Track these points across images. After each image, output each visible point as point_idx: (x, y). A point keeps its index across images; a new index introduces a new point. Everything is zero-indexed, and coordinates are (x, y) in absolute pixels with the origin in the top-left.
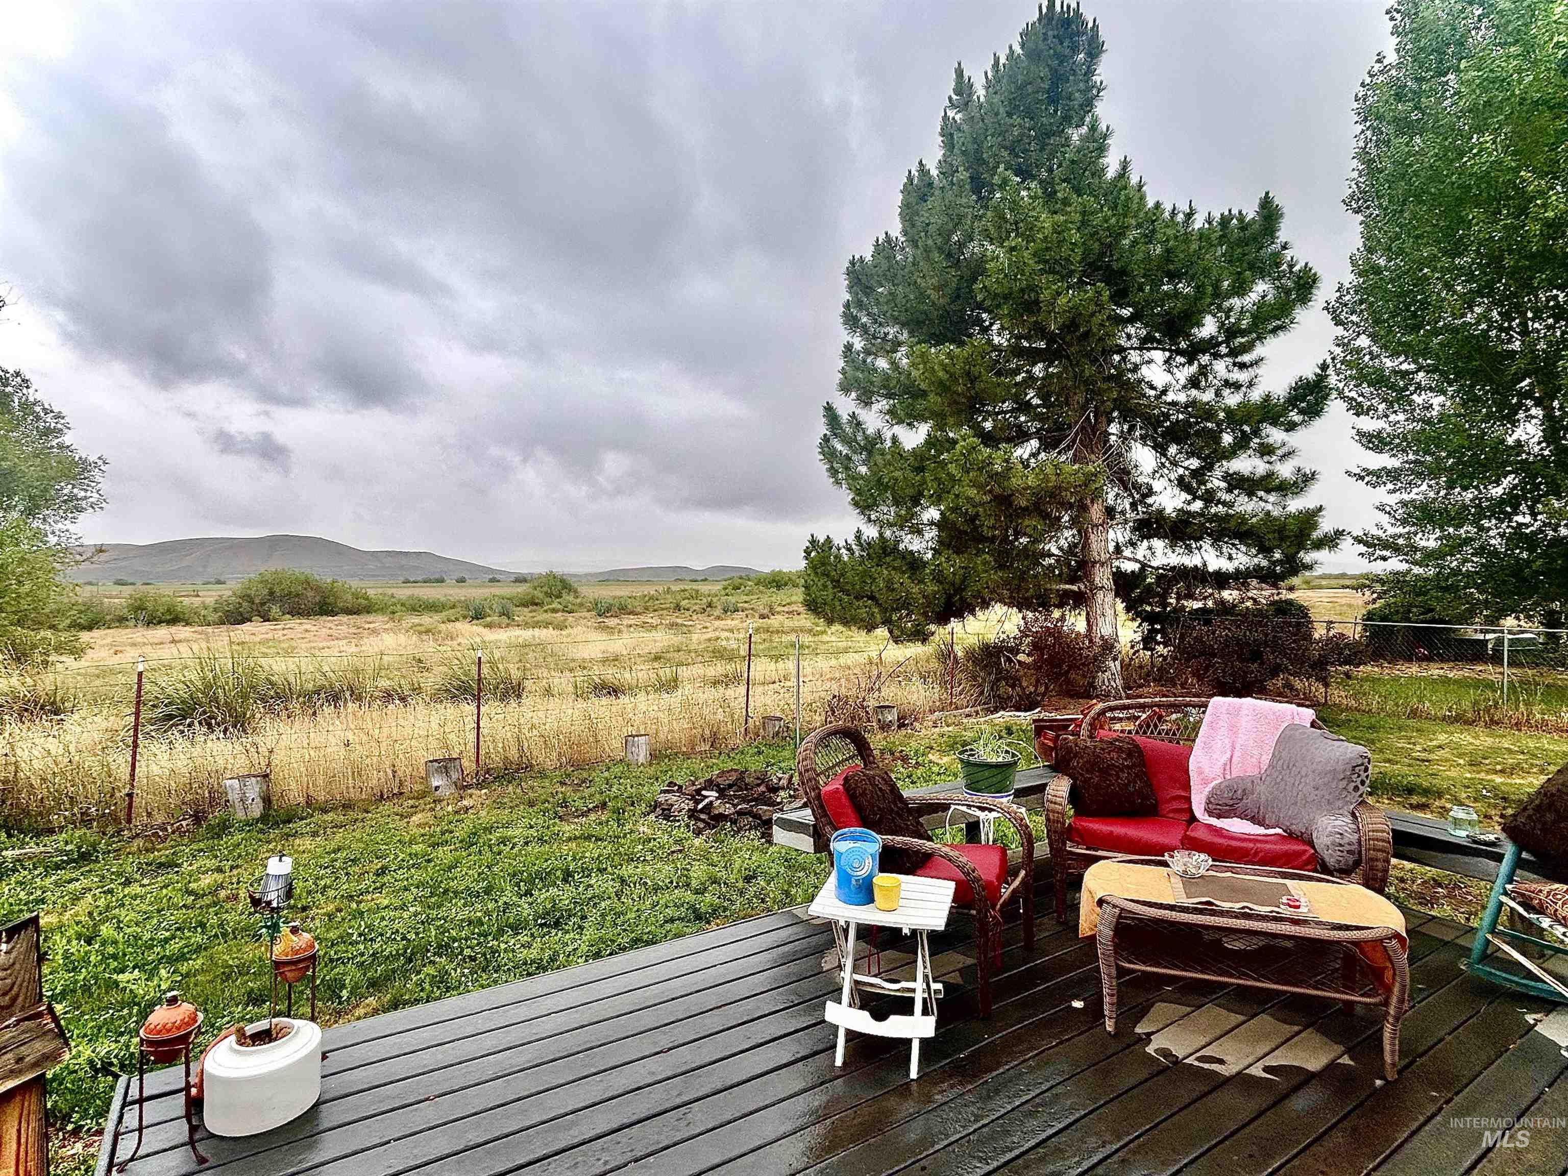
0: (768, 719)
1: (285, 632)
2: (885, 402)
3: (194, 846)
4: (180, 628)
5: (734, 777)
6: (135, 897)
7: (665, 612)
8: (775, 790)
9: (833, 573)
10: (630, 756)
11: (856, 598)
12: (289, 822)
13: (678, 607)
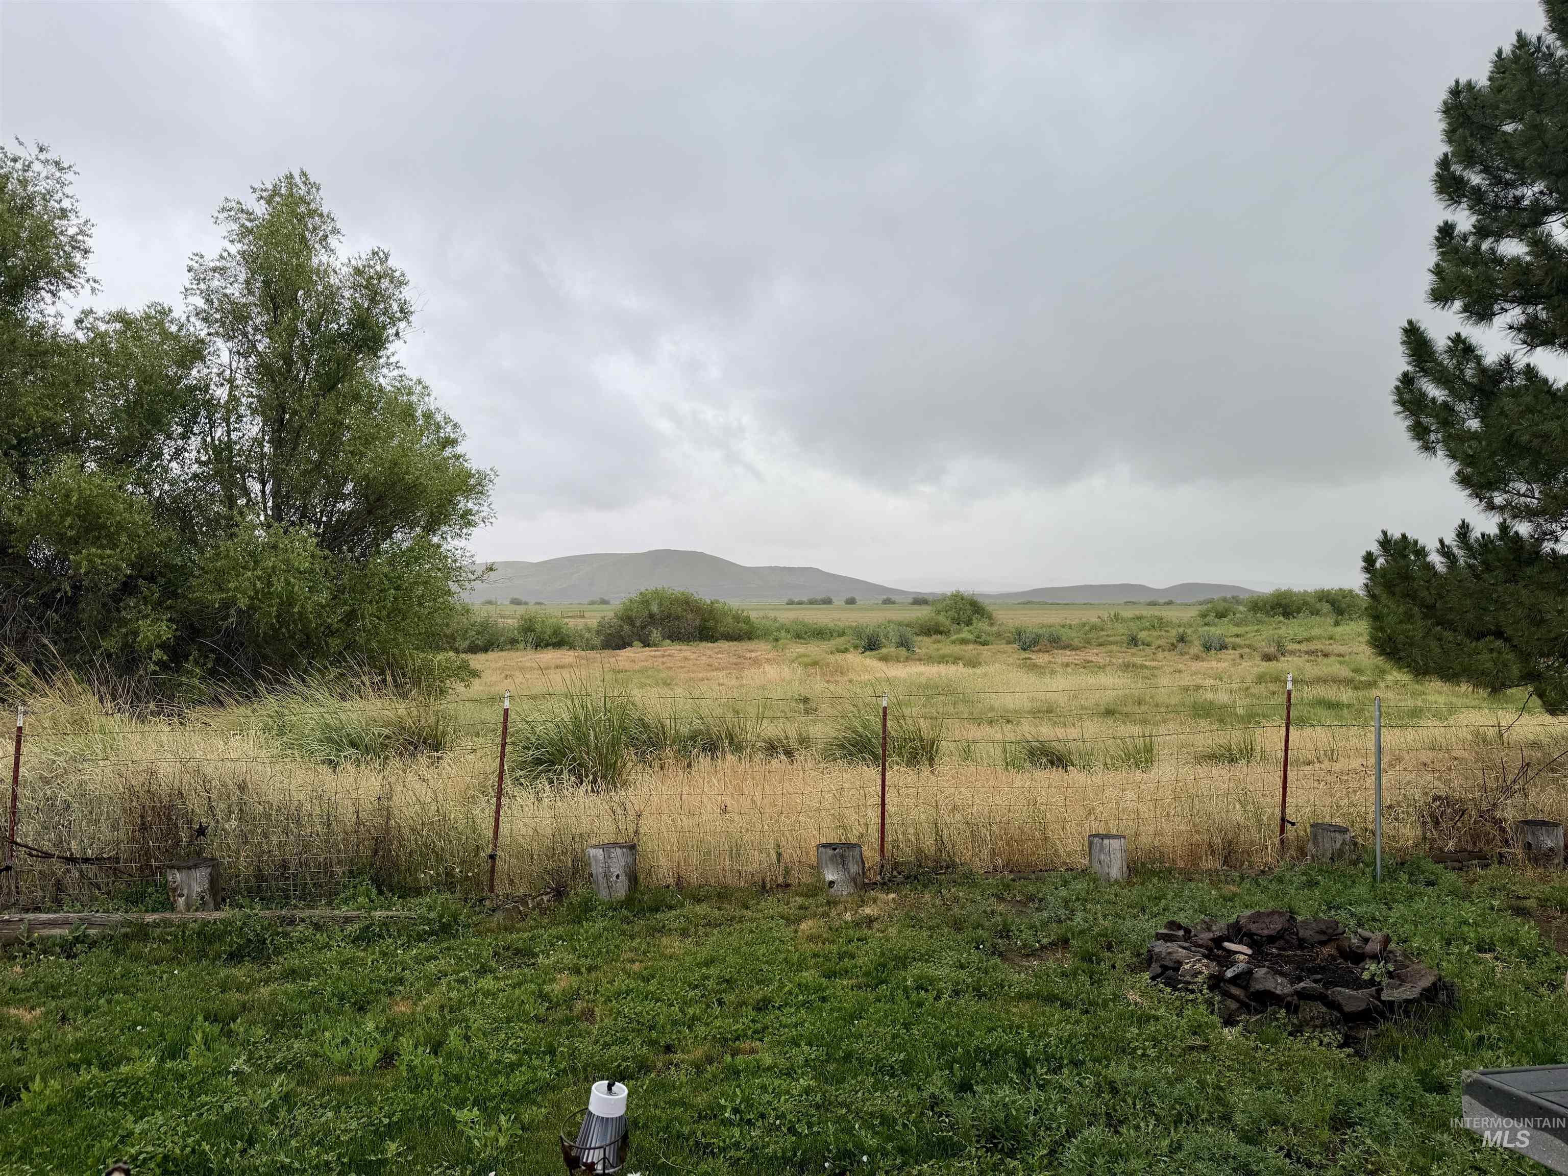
0: (1319, 829)
1: (664, 659)
2: (1518, 310)
3: (553, 931)
4: (565, 652)
5: (1276, 925)
6: (487, 994)
7: (1114, 648)
8: (1358, 957)
9: (1425, 593)
10: (1096, 865)
11: (1468, 634)
12: (657, 910)
13: (1134, 641)
